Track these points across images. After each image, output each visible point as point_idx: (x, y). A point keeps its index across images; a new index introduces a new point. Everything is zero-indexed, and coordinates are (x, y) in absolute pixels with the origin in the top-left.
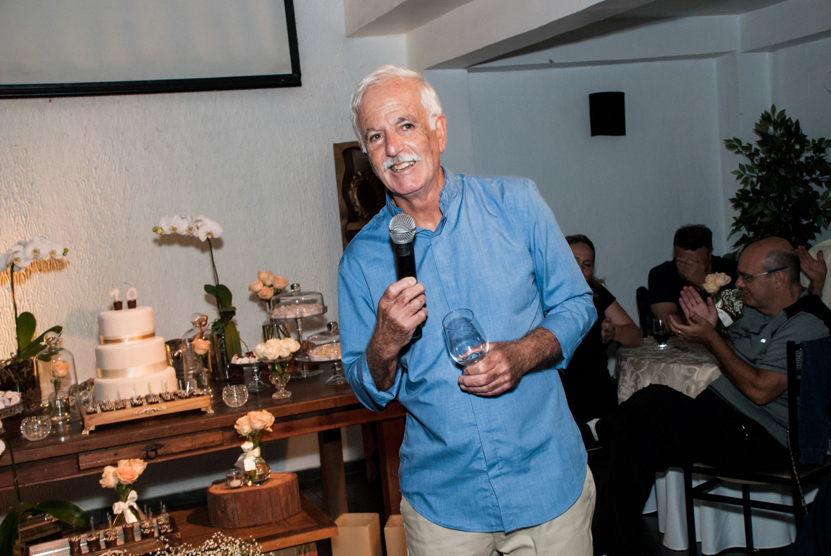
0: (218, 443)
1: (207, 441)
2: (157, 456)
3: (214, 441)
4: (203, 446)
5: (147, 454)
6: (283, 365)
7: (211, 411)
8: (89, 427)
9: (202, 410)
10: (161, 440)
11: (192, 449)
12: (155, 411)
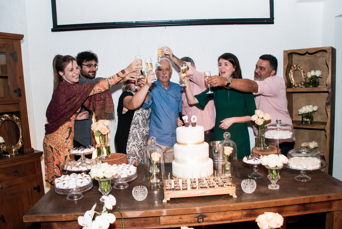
0: (239, 217)
1: (233, 216)
2: (203, 221)
3: (236, 216)
4: (230, 218)
5: (198, 220)
6: (277, 171)
7: (235, 196)
8: (166, 198)
9: (230, 195)
10: (206, 214)
11: (223, 219)
12: (203, 193)
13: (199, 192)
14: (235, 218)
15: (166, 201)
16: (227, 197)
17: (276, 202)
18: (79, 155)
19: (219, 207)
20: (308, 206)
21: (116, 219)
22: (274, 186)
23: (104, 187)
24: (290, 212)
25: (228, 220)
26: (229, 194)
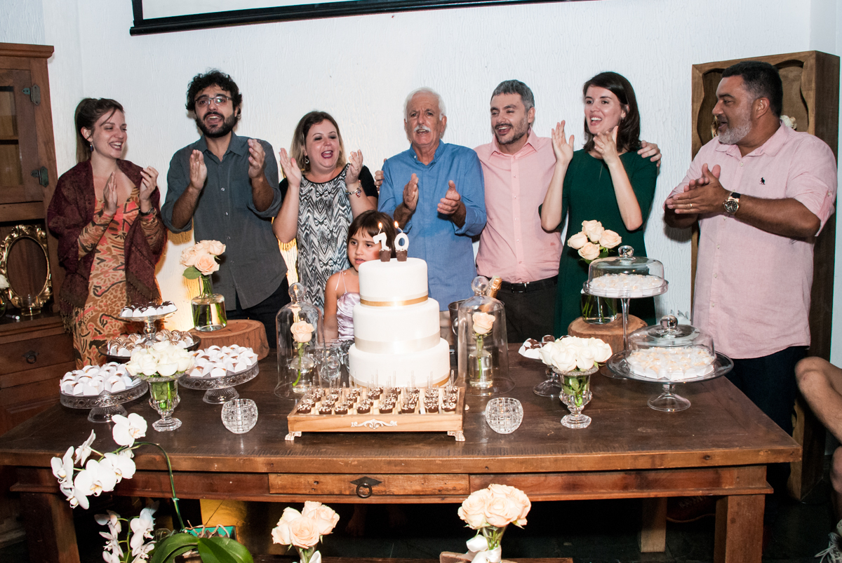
0: (461, 492)
1: (444, 486)
2: (371, 494)
3: (454, 489)
4: (440, 493)
5: (358, 489)
6: (581, 380)
7: (460, 438)
8: (293, 431)
9: (448, 434)
10: (378, 476)
11: (421, 493)
12: (380, 425)
13: (370, 422)
14: (452, 492)
15: (292, 439)
16: (440, 438)
17: (556, 460)
18: (140, 320)
19: (405, 462)
20: (652, 475)
21: (137, 470)
22: (576, 420)
23: (158, 396)
24: (602, 488)
25: (432, 495)
26: (446, 432)
